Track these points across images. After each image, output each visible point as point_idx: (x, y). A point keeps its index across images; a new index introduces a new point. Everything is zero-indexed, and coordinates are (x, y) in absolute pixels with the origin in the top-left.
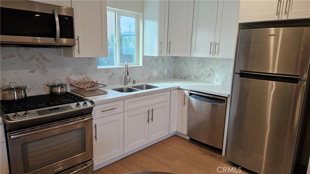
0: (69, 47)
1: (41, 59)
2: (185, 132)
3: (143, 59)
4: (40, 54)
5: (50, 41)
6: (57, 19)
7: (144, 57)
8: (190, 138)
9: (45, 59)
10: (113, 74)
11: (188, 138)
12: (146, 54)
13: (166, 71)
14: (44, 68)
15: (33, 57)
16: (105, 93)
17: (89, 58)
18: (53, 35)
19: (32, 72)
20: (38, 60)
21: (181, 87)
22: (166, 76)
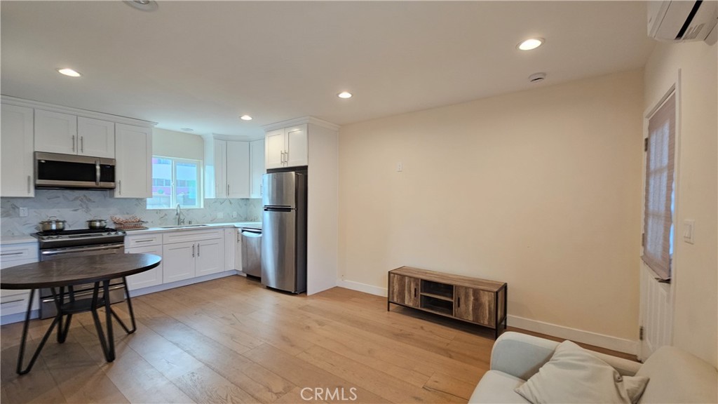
0: (112, 189)
1: (85, 200)
2: (241, 270)
3: (204, 201)
4: (85, 196)
5: (92, 184)
6: (98, 167)
7: (205, 200)
8: (248, 275)
9: (90, 200)
10: (166, 215)
11: (245, 275)
12: (206, 197)
13: (235, 214)
14: (87, 208)
15: (76, 199)
16: (147, 228)
17: (137, 199)
18: (94, 179)
19: (75, 210)
20: (82, 201)
21: (236, 226)
22: (235, 218)
